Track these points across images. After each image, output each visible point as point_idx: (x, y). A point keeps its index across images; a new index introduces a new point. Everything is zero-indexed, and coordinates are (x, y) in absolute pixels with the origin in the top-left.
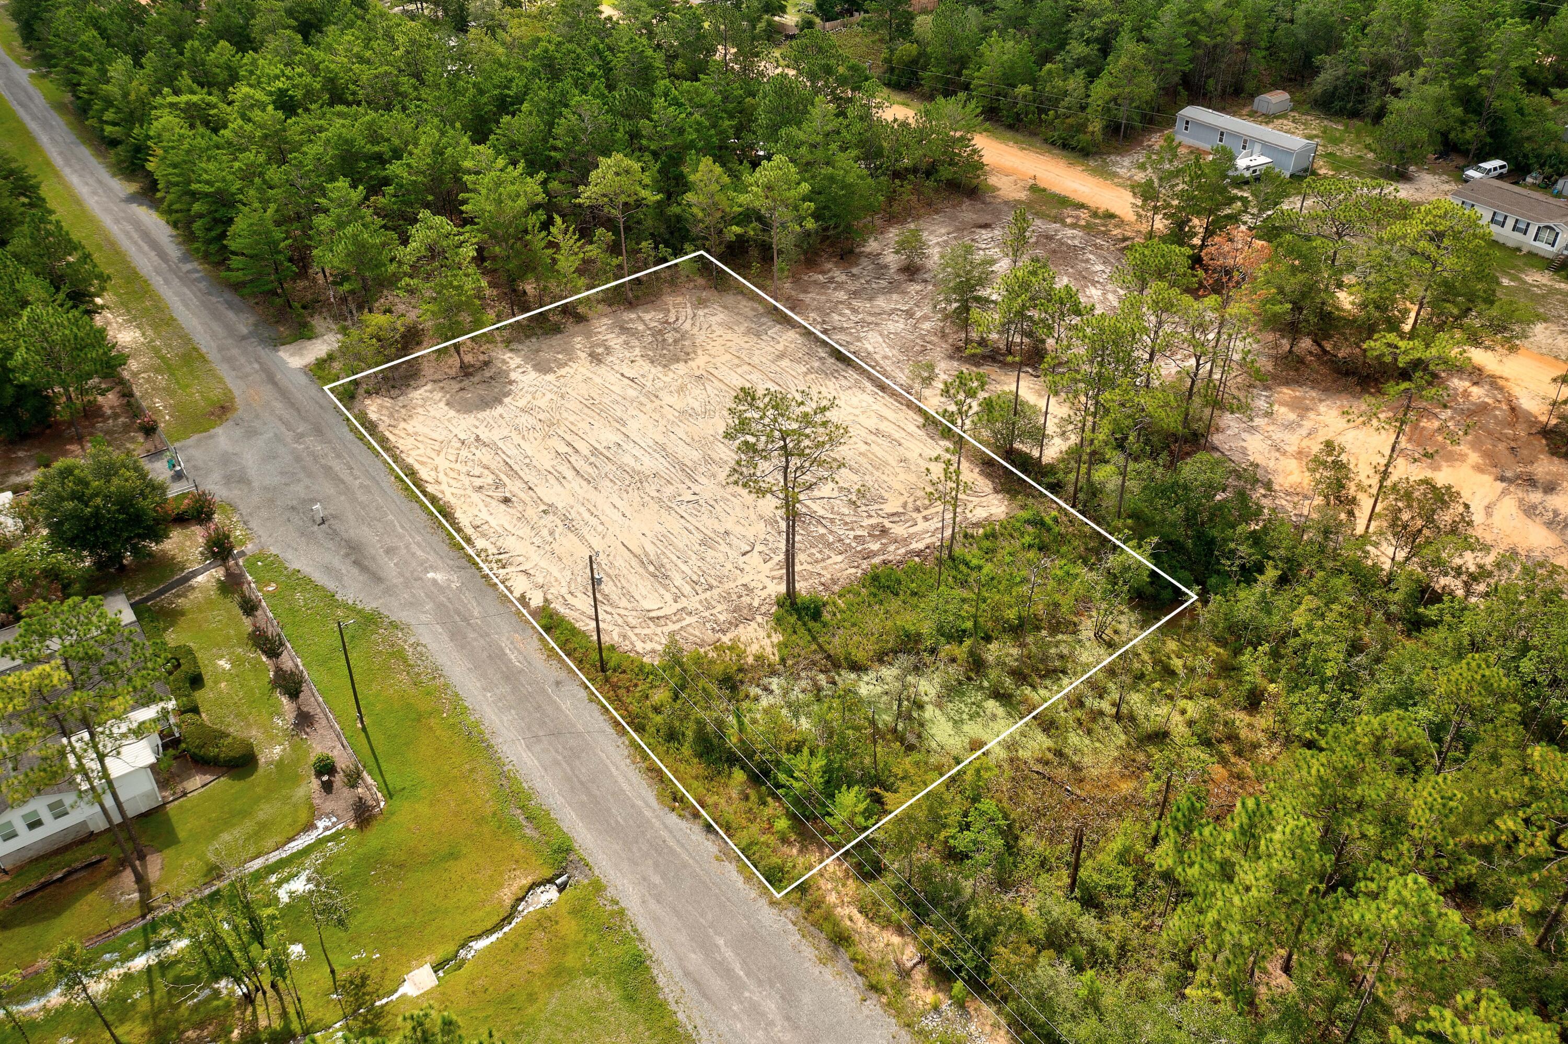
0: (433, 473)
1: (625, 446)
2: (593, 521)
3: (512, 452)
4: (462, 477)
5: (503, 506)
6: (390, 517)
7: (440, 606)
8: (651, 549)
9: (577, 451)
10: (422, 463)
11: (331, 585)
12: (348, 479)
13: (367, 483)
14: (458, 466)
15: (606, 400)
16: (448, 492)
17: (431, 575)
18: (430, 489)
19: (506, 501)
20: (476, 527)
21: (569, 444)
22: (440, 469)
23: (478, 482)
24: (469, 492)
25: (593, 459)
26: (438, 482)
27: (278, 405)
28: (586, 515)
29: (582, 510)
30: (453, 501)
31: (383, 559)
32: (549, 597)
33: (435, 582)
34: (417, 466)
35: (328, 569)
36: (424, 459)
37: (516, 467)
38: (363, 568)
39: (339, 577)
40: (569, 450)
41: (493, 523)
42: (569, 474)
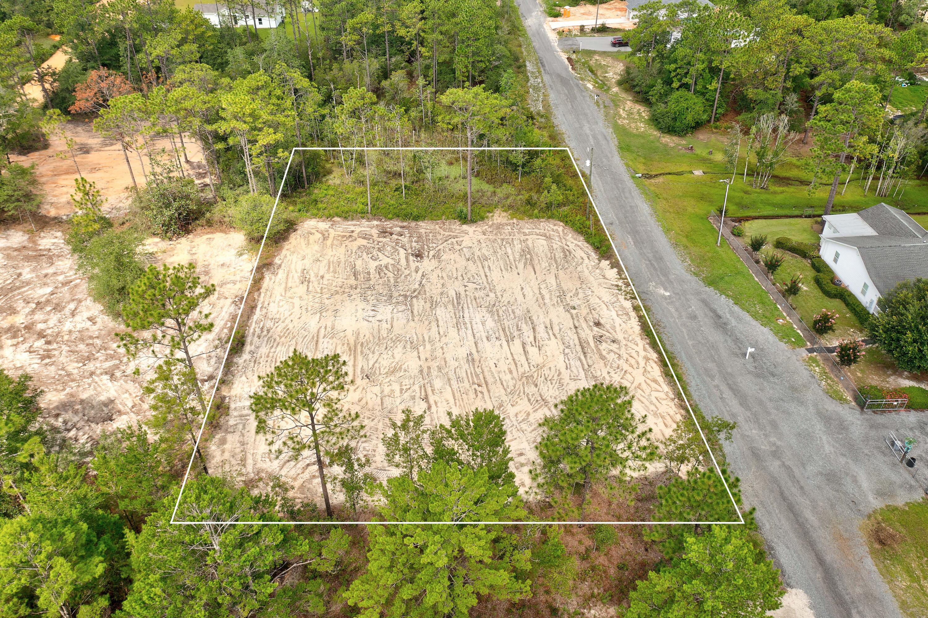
0: (649, 368)
1: (484, 335)
2: (544, 292)
3: (575, 363)
4: (625, 356)
5: (602, 321)
6: (690, 343)
7: (666, 275)
8: (521, 266)
9: (524, 344)
10: (655, 381)
11: (736, 308)
12: (724, 388)
13: (708, 379)
14: (626, 367)
15: (466, 384)
16: (640, 348)
17: (667, 294)
18: (655, 356)
19: (598, 324)
20: (627, 314)
21: (525, 352)
22: (641, 370)
23: (614, 347)
24: (624, 342)
25: (516, 333)
26: (647, 359)
27: (809, 515)
28: (547, 297)
29: (547, 301)
30: (638, 339)
31: (700, 313)
32: (597, 261)
33: (666, 289)
34: (661, 380)
35: (739, 319)
36: (653, 385)
37: (579, 348)
38: (714, 311)
39: (732, 313)
40: (529, 348)
41: (614, 314)
42: (541, 329)
